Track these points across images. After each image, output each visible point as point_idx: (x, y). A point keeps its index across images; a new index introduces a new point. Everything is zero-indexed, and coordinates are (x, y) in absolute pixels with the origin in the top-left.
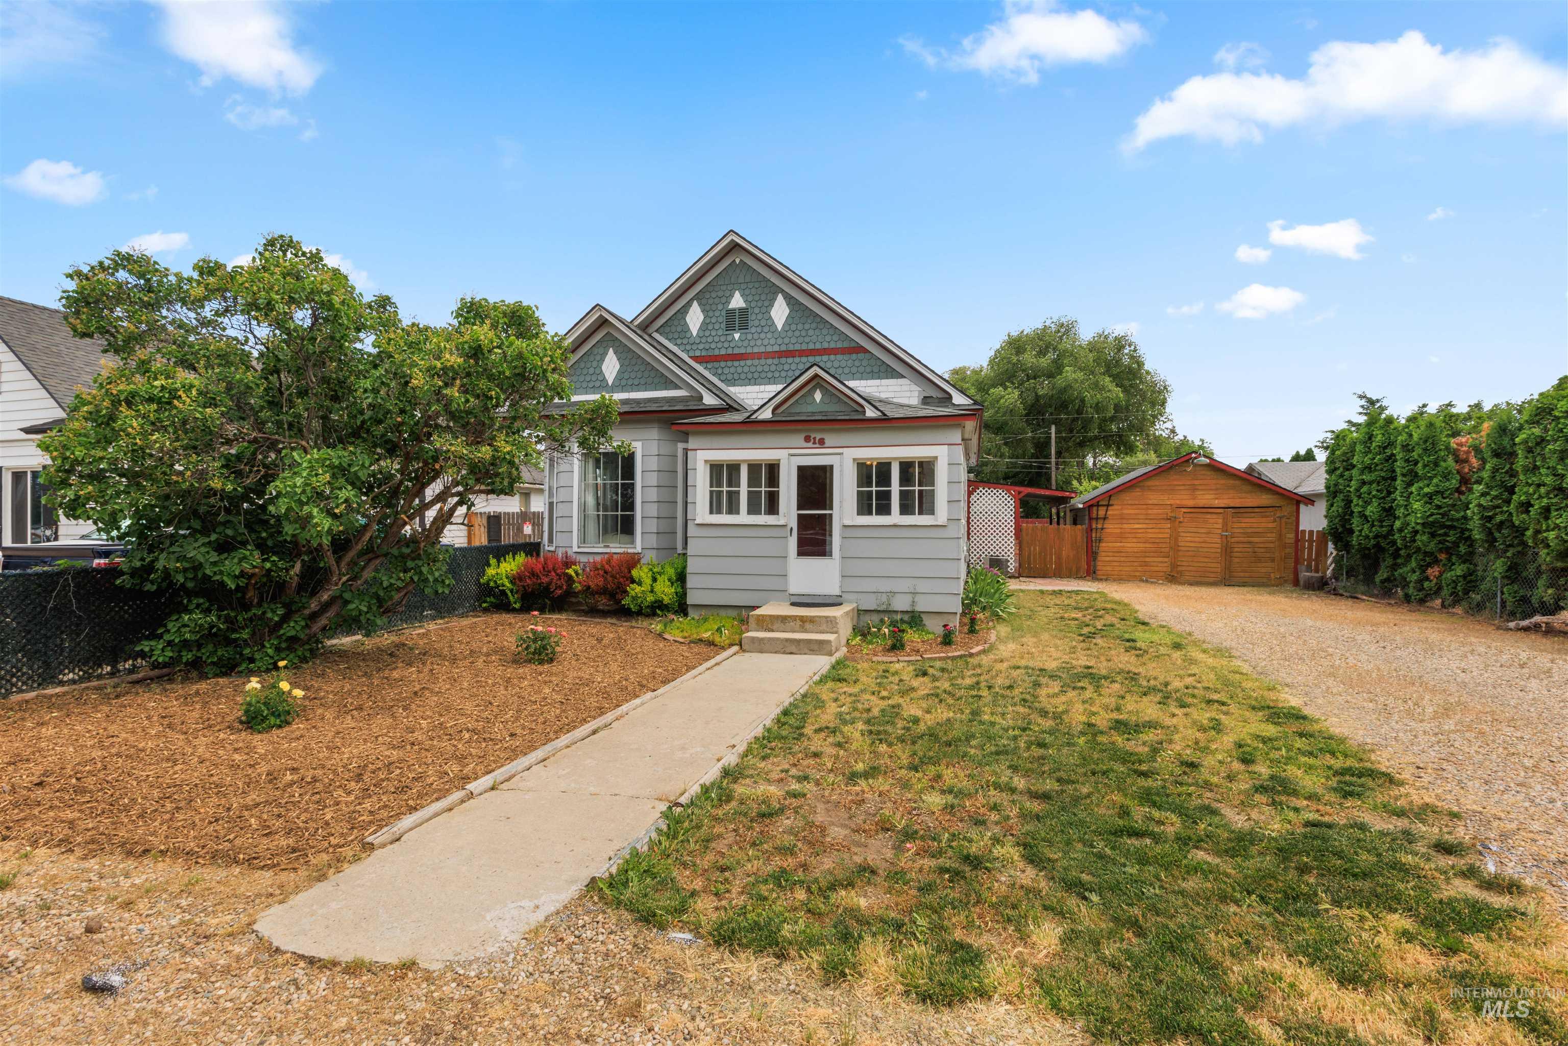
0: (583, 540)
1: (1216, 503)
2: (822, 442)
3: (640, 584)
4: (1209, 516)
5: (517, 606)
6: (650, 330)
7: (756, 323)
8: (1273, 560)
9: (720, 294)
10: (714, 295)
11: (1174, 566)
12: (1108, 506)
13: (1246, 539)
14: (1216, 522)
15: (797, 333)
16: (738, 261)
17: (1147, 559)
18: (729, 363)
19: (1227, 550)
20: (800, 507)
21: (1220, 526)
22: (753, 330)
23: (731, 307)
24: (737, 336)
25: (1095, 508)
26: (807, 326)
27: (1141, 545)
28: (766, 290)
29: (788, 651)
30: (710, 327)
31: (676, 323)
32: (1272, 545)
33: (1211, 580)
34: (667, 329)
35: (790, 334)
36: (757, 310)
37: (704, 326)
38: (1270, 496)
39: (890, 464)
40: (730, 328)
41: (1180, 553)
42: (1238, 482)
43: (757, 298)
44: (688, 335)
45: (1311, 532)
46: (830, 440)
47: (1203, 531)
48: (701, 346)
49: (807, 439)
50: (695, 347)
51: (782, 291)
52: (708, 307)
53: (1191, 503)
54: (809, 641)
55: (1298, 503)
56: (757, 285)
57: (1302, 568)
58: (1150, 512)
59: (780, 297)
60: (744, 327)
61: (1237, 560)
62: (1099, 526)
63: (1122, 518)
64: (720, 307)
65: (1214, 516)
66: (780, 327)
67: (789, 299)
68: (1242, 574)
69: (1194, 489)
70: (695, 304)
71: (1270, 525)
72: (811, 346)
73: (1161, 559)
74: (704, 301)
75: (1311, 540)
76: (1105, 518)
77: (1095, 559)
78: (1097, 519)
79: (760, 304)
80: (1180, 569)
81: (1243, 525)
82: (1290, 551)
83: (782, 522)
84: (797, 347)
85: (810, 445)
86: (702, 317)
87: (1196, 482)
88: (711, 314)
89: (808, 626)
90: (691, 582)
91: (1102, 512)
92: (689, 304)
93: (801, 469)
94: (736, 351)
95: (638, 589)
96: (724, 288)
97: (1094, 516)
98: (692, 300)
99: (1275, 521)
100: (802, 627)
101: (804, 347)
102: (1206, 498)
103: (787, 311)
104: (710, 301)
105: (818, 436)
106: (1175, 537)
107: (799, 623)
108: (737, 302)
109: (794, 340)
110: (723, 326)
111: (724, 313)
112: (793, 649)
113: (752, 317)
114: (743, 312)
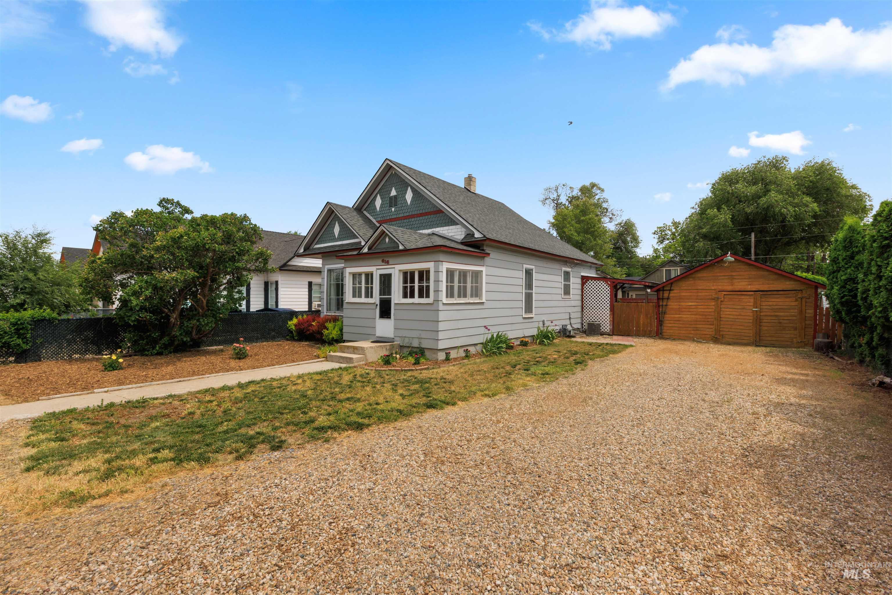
0: (329, 309)
1: (749, 288)
2: (387, 263)
3: (328, 329)
4: (743, 297)
5: (296, 338)
6: (362, 210)
7: (400, 202)
8: (796, 329)
9: (387, 189)
10: (385, 190)
11: (718, 331)
12: (670, 290)
13: (773, 314)
14: (748, 301)
15: (415, 206)
16: (393, 173)
17: (698, 326)
19: (758, 320)
20: (380, 295)
21: (752, 304)
22: (399, 206)
23: (391, 195)
24: (393, 209)
25: (661, 292)
26: (419, 202)
27: (694, 316)
28: (404, 185)
30: (384, 206)
31: (371, 205)
32: (794, 318)
33: (745, 342)
34: (368, 209)
35: (413, 206)
36: (400, 196)
37: (381, 207)
38: (792, 283)
39: (415, 272)
40: (391, 206)
41: (722, 323)
42: (766, 273)
43: (400, 190)
44: (376, 211)
46: (391, 261)
47: (738, 307)
48: (381, 216)
49: (383, 261)
50: (378, 216)
51: (410, 185)
52: (383, 197)
53: (730, 288)
54: (346, 358)
55: (816, 288)
56: (401, 183)
58: (700, 294)
59: (409, 188)
60: (396, 204)
61: (766, 328)
62: (665, 304)
63: (680, 299)
64: (387, 196)
65: (748, 297)
66: (409, 203)
67: (413, 188)
68: (769, 339)
69: (732, 278)
71: (793, 304)
73: (707, 326)
74: (381, 194)
75: (828, 315)
76: (668, 298)
77: (661, 325)
78: (663, 299)
79: (402, 193)
80: (721, 333)
81: (771, 303)
82: (811, 322)
83: (374, 302)
84: (416, 213)
85: (384, 264)
86: (381, 202)
87: (734, 274)
88: (384, 199)
89: (356, 351)
91: (666, 295)
92: (376, 196)
93: (381, 275)
94: (394, 217)
95: (326, 332)
96: (388, 186)
97: (661, 297)
98: (377, 194)
99: (796, 300)
100: (353, 351)
101: (418, 213)
102: (741, 285)
103: (412, 195)
104: (384, 193)
105: (387, 260)
106: (719, 312)
107: (353, 349)
108: (393, 193)
109: (414, 209)
110: (388, 205)
111: (389, 199)
112: (341, 361)
113: (399, 199)
114: (395, 197)
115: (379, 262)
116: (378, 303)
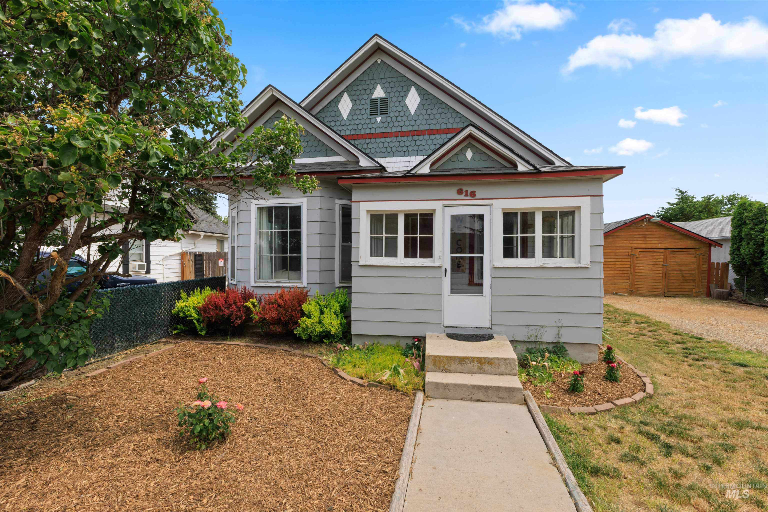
0: (259, 277)
1: (659, 246)
2: (473, 194)
3: (309, 316)
4: (655, 254)
5: (203, 333)
7: (394, 109)
8: (694, 281)
9: (365, 87)
10: (360, 88)
11: (633, 285)
13: (678, 268)
14: (659, 258)
15: (426, 117)
16: (379, 61)
17: (616, 281)
18: (373, 140)
19: (666, 275)
20: (453, 251)
21: (662, 260)
22: (392, 114)
23: (374, 97)
24: (379, 119)
26: (434, 111)
27: (611, 272)
28: (402, 84)
29: (475, 397)
30: (358, 112)
31: (330, 109)
32: (693, 272)
33: (655, 293)
34: (323, 115)
35: (421, 117)
36: (394, 99)
37: (353, 112)
38: (692, 242)
39: (533, 214)
40: (374, 113)
41: (637, 277)
42: (672, 233)
43: (394, 89)
44: (340, 119)
45: (718, 264)
46: (480, 192)
47: (651, 263)
48: (350, 127)
49: (460, 192)
50: (345, 128)
51: (415, 84)
52: (355, 97)
53: (644, 246)
55: (710, 246)
56: (394, 80)
57: (712, 286)
58: (618, 251)
59: (413, 89)
60: (384, 112)
61: (672, 281)
64: (365, 97)
65: (659, 254)
66: (413, 112)
67: (420, 90)
68: (675, 290)
69: (645, 237)
70: (346, 95)
71: (693, 260)
72: (438, 127)
73: (625, 281)
74: (352, 93)
75: (718, 269)
79: (397, 94)
80: (636, 286)
81: (677, 259)
82: (705, 275)
83: (437, 264)
84: (427, 127)
85: (462, 197)
86: (351, 105)
87: (647, 233)
88: (358, 102)
89: (486, 367)
90: (355, 315)
92: (340, 95)
93: (454, 218)
94: (378, 131)
95: (308, 321)
96: (368, 82)
98: (343, 92)
99: (696, 257)
100: (480, 368)
101: (432, 127)
102: (653, 243)
103: (419, 100)
104: (358, 93)
105: (470, 190)
106: (633, 267)
107: (476, 364)
108: (379, 93)
109: (424, 122)
110: (368, 111)
111: (368, 102)
112: (481, 396)
113: (390, 104)
114: (384, 101)
115: (452, 192)
116: (448, 265)
